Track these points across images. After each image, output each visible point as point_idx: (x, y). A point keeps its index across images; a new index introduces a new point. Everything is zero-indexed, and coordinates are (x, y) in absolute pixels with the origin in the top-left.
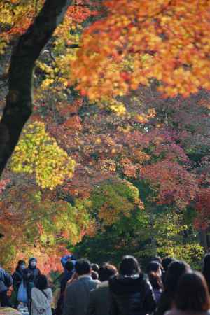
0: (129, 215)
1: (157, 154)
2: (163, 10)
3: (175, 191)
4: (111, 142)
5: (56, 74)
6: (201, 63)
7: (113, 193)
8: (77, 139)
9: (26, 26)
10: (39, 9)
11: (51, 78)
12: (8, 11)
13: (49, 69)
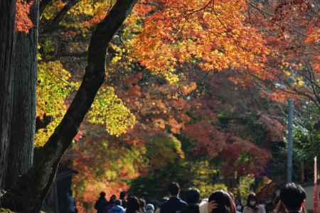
0: (173, 162)
1: (196, 116)
2: (205, 7)
3: (208, 145)
4: (162, 106)
5: (123, 53)
6: (231, 47)
7: (162, 144)
8: (137, 103)
9: (103, 17)
10: (113, 5)
11: (119, 56)
12: (90, 6)
13: (119, 49)
